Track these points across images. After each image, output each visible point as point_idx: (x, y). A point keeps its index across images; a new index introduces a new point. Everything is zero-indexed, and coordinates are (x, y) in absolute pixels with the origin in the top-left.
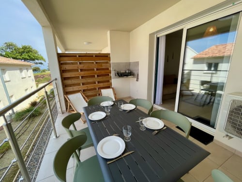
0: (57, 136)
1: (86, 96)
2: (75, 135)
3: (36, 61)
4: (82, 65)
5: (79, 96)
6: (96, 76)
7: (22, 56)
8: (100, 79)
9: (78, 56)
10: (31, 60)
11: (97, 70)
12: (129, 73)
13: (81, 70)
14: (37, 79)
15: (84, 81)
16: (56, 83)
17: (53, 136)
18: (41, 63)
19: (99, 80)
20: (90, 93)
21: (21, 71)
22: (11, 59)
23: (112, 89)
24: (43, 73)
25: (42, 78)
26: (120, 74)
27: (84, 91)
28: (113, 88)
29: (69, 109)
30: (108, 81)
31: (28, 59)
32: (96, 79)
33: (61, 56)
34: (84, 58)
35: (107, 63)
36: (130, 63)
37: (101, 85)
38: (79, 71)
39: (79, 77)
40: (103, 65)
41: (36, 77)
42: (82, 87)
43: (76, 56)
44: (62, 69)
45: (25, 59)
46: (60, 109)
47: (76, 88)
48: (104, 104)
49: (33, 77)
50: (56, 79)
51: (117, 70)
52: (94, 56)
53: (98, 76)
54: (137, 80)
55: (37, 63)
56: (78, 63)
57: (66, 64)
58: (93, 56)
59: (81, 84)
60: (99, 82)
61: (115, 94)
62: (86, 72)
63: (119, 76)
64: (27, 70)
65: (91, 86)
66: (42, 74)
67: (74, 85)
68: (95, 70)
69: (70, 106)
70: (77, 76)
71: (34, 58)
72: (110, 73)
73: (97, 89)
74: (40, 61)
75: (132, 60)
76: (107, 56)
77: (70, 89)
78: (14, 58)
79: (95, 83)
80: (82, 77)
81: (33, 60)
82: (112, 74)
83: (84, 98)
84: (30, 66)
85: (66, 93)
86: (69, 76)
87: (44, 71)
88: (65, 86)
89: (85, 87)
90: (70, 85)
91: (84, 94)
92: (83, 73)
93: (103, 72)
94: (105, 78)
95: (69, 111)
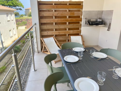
0: (35, 70)
1: (57, 41)
2: (55, 71)
3: (17, 7)
4: (57, 13)
5: (52, 39)
6: (67, 23)
7: (8, 3)
8: (71, 26)
9: (54, 4)
10: (13, 7)
11: (69, 17)
12: (100, 22)
13: (56, 17)
14: (18, 23)
15: (57, 27)
16: (35, 27)
17: (32, 69)
18: (21, 9)
19: (69, 27)
20: (61, 38)
21: (7, 16)
22: (1, 6)
23: (80, 36)
24: (22, 18)
25: (21, 21)
26: (90, 23)
27: (56, 36)
28: (82, 36)
29: (44, 50)
30: (78, 29)
31: (11, 6)
32: (68, 26)
33: (40, 4)
34: (59, 5)
35: (79, 11)
36: (102, 12)
37: (71, 32)
38: (54, 17)
39: (53, 23)
40: (75, 13)
41: (17, 21)
42: (54, 33)
43: (52, 4)
44: (41, 15)
45: (10, 6)
46: (37, 49)
47: (50, 33)
48: (76, 49)
49: (15, 21)
50: (35, 24)
51: (88, 18)
52: (68, 4)
53: (69, 23)
54: (108, 30)
55: (17, 9)
56: (54, 11)
57: (44, 11)
58: (66, 4)
59: (54, 30)
60: (69, 29)
61: (83, 41)
62: (59, 19)
63: (90, 25)
64: (11, 14)
65: (62, 32)
66: (20, 18)
67: (48, 30)
68: (68, 17)
69: (45, 47)
70: (51, 22)
71: (15, 5)
72: (81, 21)
73: (67, 35)
74: (20, 8)
75: (105, 9)
76: (80, 4)
77: (45, 33)
78: (3, 5)
79: (66, 30)
80: (56, 23)
81: (15, 6)
82: (83, 22)
83: (56, 42)
84: (13, 11)
85: (42, 36)
86: (45, 22)
87: (22, 16)
88: (41, 30)
89: (57, 33)
90: (45, 30)
91: (56, 38)
92: (57, 19)
93: (74, 20)
94: (75, 26)
95: (43, 52)
